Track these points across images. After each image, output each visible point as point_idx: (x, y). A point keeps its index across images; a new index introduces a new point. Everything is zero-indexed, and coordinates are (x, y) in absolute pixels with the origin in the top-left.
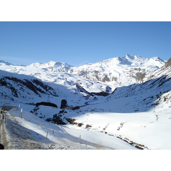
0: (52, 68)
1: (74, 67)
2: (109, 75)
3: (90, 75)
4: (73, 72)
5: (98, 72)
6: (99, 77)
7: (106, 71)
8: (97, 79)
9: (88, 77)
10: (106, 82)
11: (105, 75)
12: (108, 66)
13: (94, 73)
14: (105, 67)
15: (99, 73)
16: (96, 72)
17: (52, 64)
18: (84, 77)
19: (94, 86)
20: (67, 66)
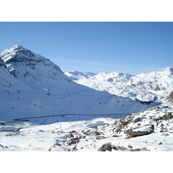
0: (117, 78)
1: (133, 77)
2: (160, 85)
3: (146, 85)
4: (133, 82)
5: (152, 82)
6: (153, 87)
7: (158, 82)
8: (151, 88)
9: (144, 86)
10: (158, 91)
11: (157, 85)
12: (161, 77)
13: (149, 83)
14: (158, 78)
15: (152, 84)
16: (151, 83)
17: (116, 74)
18: (141, 86)
19: (146, 97)
20: (128, 76)
